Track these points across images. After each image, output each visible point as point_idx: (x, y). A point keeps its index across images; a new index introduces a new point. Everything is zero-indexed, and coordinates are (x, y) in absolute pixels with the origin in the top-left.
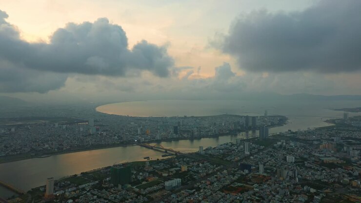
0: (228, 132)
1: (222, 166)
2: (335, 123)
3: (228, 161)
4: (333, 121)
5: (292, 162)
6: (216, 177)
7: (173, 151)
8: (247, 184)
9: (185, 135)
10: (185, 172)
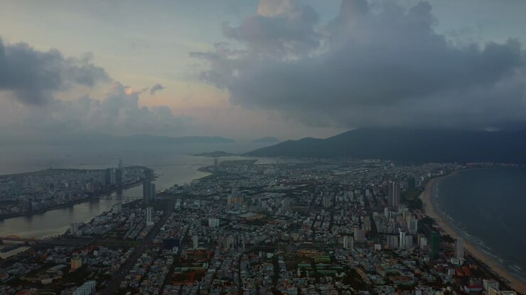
0: (86, 196)
1: (133, 248)
2: (210, 172)
3: (132, 239)
4: (206, 169)
5: (216, 227)
6: (141, 266)
7: (18, 239)
8: (193, 266)
9: (15, 209)
10: (79, 269)
